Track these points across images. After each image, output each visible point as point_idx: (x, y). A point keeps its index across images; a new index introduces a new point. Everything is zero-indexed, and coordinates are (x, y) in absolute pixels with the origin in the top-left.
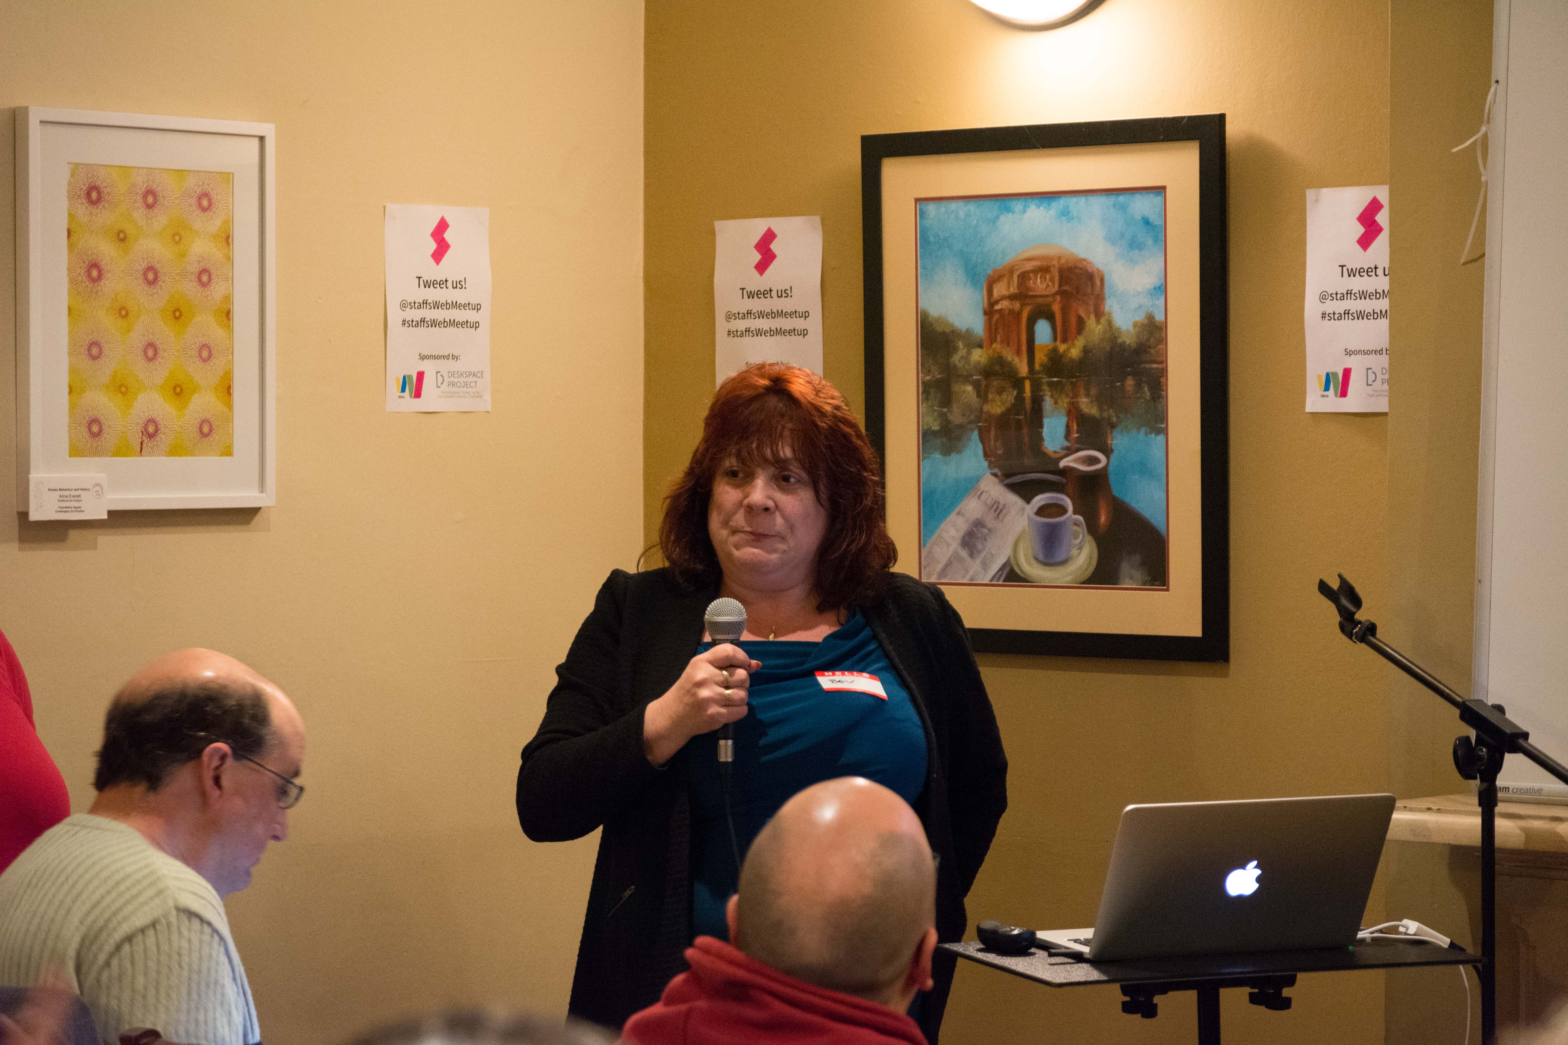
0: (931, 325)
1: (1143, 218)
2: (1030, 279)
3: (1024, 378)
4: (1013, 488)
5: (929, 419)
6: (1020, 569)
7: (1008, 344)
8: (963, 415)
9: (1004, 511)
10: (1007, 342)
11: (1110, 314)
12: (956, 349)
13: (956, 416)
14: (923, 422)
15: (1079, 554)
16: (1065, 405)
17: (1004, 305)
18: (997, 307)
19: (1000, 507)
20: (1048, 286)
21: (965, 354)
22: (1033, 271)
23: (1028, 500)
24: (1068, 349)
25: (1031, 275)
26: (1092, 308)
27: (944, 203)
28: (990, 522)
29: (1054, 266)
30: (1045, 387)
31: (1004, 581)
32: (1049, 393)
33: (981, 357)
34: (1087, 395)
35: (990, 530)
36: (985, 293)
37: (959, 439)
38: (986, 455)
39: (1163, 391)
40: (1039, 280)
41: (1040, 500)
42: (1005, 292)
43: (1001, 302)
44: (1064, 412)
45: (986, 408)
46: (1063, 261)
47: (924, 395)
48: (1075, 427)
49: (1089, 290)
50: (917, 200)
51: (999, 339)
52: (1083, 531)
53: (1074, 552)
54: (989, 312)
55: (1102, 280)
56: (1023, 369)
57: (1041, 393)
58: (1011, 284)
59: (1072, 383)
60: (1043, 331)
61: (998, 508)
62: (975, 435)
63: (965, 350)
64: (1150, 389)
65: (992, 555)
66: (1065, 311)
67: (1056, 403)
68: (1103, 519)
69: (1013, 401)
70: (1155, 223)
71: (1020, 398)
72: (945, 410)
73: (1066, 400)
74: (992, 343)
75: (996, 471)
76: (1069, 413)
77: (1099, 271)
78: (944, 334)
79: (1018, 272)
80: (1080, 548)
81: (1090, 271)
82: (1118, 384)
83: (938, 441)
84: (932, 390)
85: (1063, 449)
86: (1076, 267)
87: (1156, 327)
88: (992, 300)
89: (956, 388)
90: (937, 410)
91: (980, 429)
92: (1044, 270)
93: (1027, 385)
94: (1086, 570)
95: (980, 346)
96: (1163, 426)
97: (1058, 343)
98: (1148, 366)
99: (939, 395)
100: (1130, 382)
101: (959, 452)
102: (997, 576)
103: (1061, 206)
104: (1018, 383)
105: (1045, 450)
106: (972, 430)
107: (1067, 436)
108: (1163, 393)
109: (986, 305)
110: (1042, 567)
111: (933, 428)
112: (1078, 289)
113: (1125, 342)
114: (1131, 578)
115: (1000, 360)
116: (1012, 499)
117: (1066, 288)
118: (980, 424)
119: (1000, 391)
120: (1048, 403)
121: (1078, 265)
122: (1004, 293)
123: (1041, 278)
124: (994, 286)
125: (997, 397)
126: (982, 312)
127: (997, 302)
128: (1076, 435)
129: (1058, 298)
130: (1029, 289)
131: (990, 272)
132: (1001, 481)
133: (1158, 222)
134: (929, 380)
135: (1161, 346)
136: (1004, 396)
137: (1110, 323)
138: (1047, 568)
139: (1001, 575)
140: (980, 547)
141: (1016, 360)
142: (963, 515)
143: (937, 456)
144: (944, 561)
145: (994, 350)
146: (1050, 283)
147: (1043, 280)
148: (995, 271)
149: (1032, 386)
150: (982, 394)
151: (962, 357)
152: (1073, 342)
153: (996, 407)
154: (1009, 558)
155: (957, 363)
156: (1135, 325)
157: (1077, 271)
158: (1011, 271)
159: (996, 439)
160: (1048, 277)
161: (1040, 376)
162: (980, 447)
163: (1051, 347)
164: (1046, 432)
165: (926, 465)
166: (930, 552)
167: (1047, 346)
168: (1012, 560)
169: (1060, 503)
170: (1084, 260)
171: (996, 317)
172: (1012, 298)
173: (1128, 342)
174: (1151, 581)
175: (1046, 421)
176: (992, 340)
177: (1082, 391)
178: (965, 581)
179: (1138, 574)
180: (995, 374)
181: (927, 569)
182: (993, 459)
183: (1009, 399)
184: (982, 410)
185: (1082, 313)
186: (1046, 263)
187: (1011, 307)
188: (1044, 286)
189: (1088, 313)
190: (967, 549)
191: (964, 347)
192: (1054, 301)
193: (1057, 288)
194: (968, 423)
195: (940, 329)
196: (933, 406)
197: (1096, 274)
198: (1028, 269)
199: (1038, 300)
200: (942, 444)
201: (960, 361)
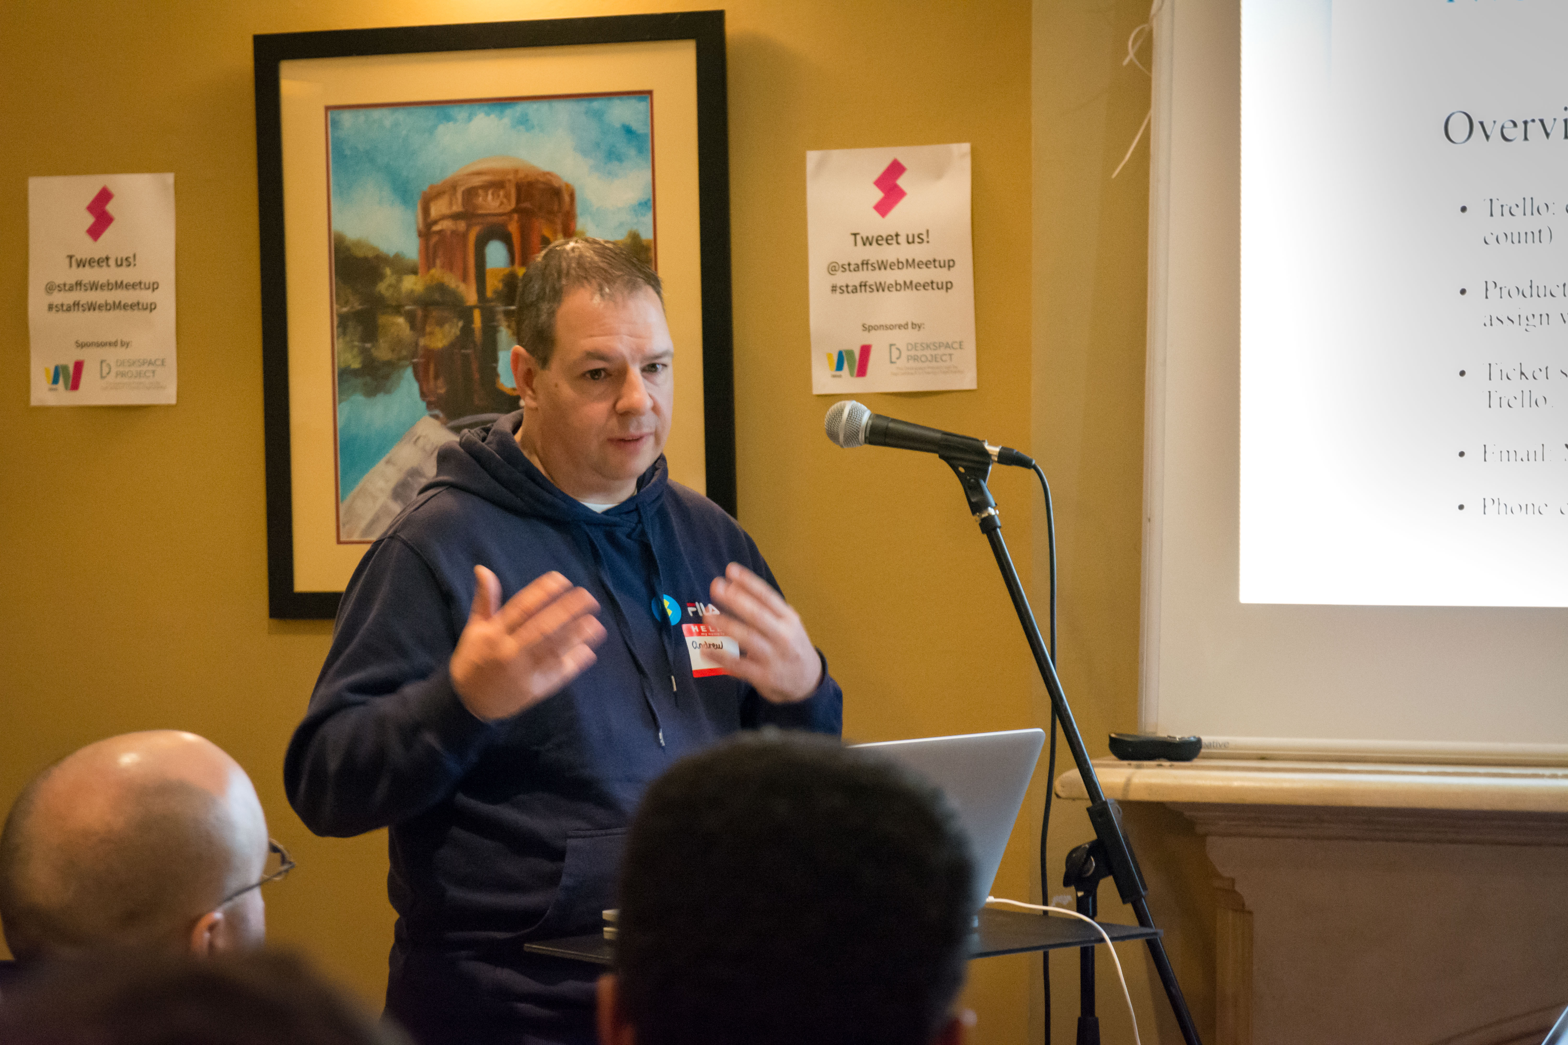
0: (348, 249)
2: (478, 196)
3: (471, 309)
5: (348, 357)
7: (451, 270)
8: (393, 351)
10: (449, 266)
12: (381, 277)
13: (382, 352)
14: (339, 359)
17: (445, 225)
18: (436, 228)
20: (502, 203)
21: (394, 282)
22: (481, 187)
25: (480, 192)
26: (559, 227)
29: (509, 181)
30: (500, 317)
32: (504, 323)
33: (415, 284)
36: (420, 213)
37: (387, 377)
38: (423, 395)
40: (490, 197)
42: (446, 211)
43: (441, 223)
45: (423, 342)
46: (521, 175)
47: (340, 330)
49: (556, 208)
50: (328, 108)
51: (438, 262)
54: (426, 233)
55: (572, 196)
56: (471, 297)
57: (495, 324)
58: (454, 202)
60: (496, 253)
62: (409, 373)
63: (394, 277)
66: (524, 230)
69: (458, 333)
72: (368, 345)
74: (429, 269)
75: (437, 412)
77: (567, 185)
78: (366, 259)
79: (463, 188)
81: (557, 185)
83: (359, 381)
84: (350, 323)
86: (537, 181)
87: (645, 246)
88: (429, 221)
89: (383, 319)
90: (357, 346)
91: (415, 366)
92: (497, 185)
93: (477, 314)
95: (414, 271)
97: (516, 266)
99: (360, 328)
101: (388, 392)
104: (465, 314)
105: (501, 388)
106: (405, 367)
109: (421, 226)
111: (352, 366)
112: (541, 206)
115: (441, 288)
117: (526, 205)
118: (415, 360)
119: (441, 323)
120: (503, 335)
121: (541, 179)
122: (444, 212)
123: (493, 194)
124: (432, 204)
125: (438, 329)
127: (435, 222)
129: (516, 216)
130: (477, 207)
131: (425, 188)
132: (444, 424)
134: (347, 312)
136: (447, 326)
141: (462, 287)
142: (394, 464)
143: (359, 398)
144: (369, 516)
145: (432, 276)
146: (505, 201)
147: (495, 196)
148: (432, 187)
149: (483, 315)
150: (417, 326)
151: (390, 286)
153: (437, 340)
155: (384, 291)
157: (540, 186)
158: (453, 187)
159: (437, 376)
160: (502, 193)
161: (493, 304)
162: (415, 387)
163: (507, 271)
164: (501, 367)
165: (344, 409)
166: (350, 506)
167: (500, 270)
170: (549, 173)
171: (434, 239)
172: (455, 217)
175: (501, 354)
176: (429, 264)
180: (435, 303)
181: (347, 526)
182: (433, 399)
183: (453, 331)
184: (417, 344)
185: (547, 233)
186: (497, 178)
187: (454, 227)
188: (497, 203)
189: (555, 233)
190: (399, 502)
191: (393, 274)
192: (511, 219)
193: (513, 205)
194: (399, 359)
195: (360, 254)
196: (352, 341)
197: (564, 188)
198: (477, 184)
199: (490, 220)
200: (365, 384)
201: (387, 289)
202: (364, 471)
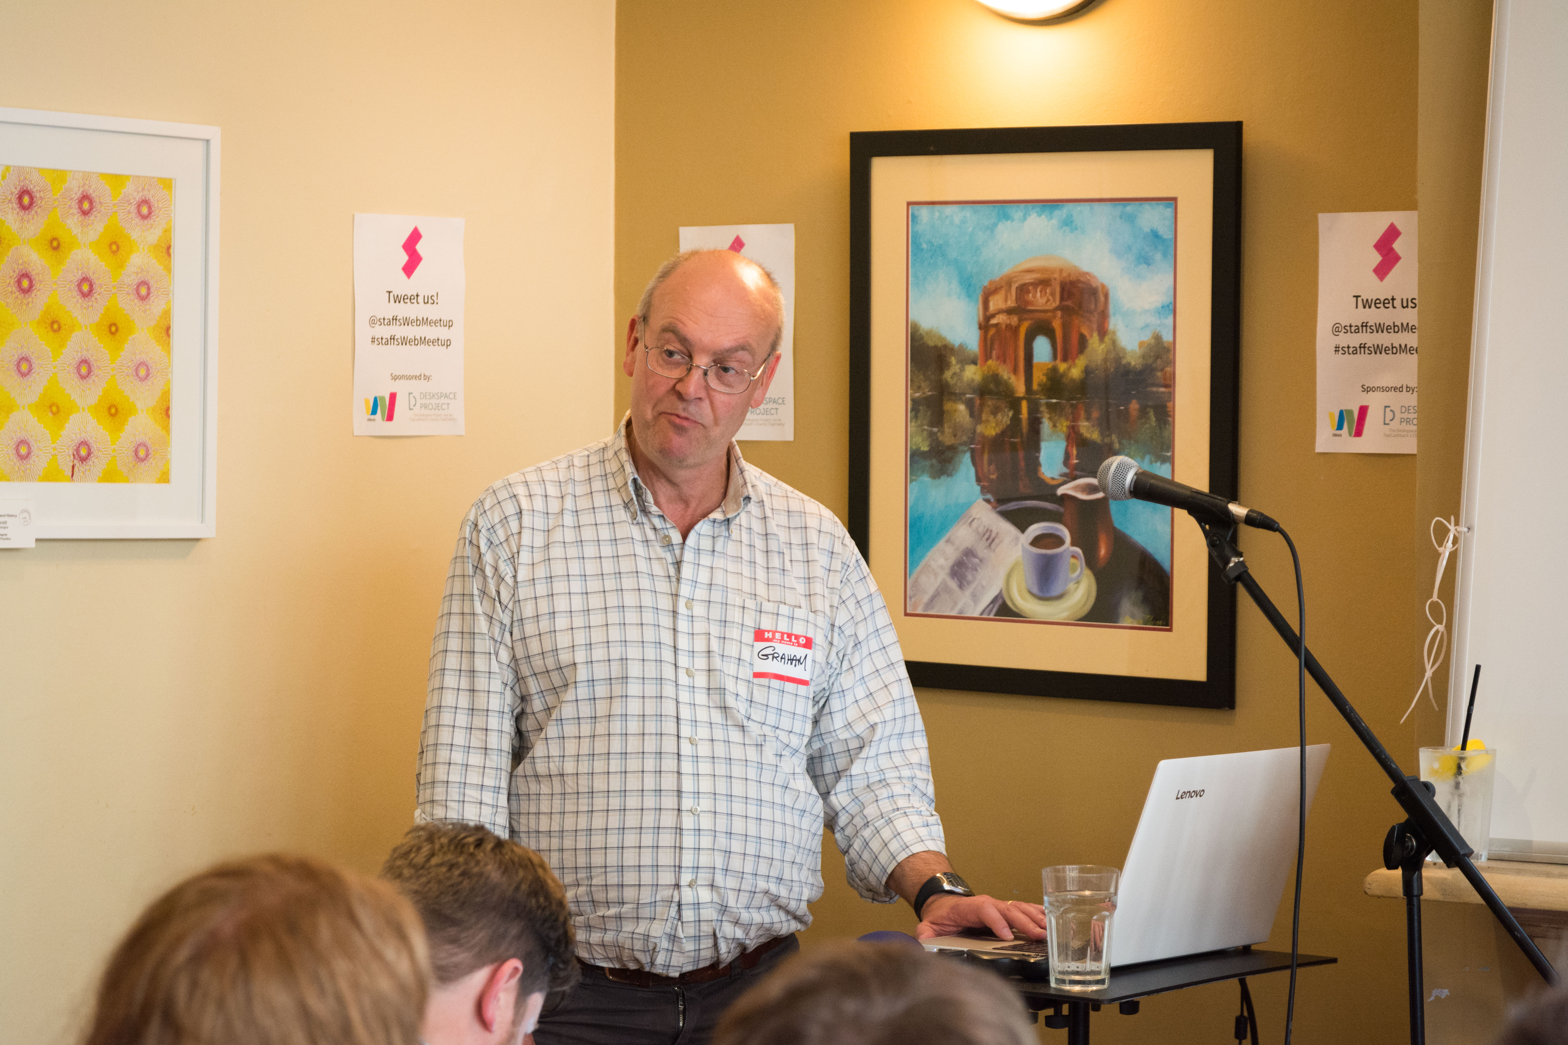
0: (922, 338)
1: (1152, 231)
2: (1028, 292)
3: (1020, 400)
4: (1007, 515)
5: (918, 439)
6: (1014, 604)
7: (1005, 362)
8: (955, 436)
9: (997, 541)
10: (1002, 358)
11: (1114, 333)
12: (948, 365)
13: (947, 436)
14: (911, 440)
15: (1077, 588)
16: (1065, 429)
17: (1000, 319)
18: (993, 321)
19: (993, 535)
20: (1048, 300)
21: (958, 371)
22: (1032, 284)
23: (1023, 528)
24: (1069, 368)
25: (1031, 288)
26: (1095, 326)
27: (938, 207)
28: (981, 551)
29: (1055, 279)
30: (1043, 409)
31: (995, 615)
32: (1047, 415)
33: (975, 374)
34: (1088, 419)
35: (981, 561)
36: (981, 306)
37: (949, 461)
38: (978, 480)
39: (1170, 416)
40: (1039, 294)
41: (1036, 529)
42: (1002, 306)
43: (998, 316)
44: (1063, 436)
45: (980, 429)
46: (1065, 274)
47: (914, 413)
48: (1075, 452)
49: (1093, 306)
50: (909, 204)
51: (994, 354)
52: (1081, 565)
53: (1071, 586)
54: (984, 326)
55: (1106, 296)
56: (1020, 389)
57: (1039, 415)
58: (1009, 297)
59: (1072, 405)
60: (1042, 348)
61: (990, 536)
62: (967, 458)
63: (958, 366)
64: (1156, 414)
65: (983, 587)
66: (1066, 327)
67: (1055, 426)
68: (1103, 552)
69: (1009, 422)
70: (1165, 237)
71: (1016, 419)
72: (935, 430)
73: (1065, 424)
74: (986, 361)
75: (989, 496)
76: (1068, 438)
77: (1103, 286)
78: (936, 347)
79: (1017, 285)
80: (1078, 583)
81: (1094, 285)
82: (1122, 408)
83: (927, 463)
84: (921, 408)
85: (1062, 475)
86: (1079, 281)
87: (1165, 348)
88: (988, 314)
89: (948, 406)
90: (927, 430)
91: (973, 451)
92: (1044, 283)
93: (1024, 405)
94: (1084, 606)
95: (974, 362)
96: (1169, 454)
97: (1058, 361)
98: (1155, 389)
99: (929, 413)
100: (1134, 406)
101: (950, 475)
102: (989, 609)
103: (1064, 216)
104: (1014, 404)
105: (1042, 477)
106: (964, 452)
107: (1066, 461)
108: (1170, 419)
109: (981, 319)
110: (1036, 601)
111: (922, 449)
112: (1080, 306)
113: (1129, 364)
114: (1133, 616)
115: (995, 378)
116: (1006, 528)
117: (1069, 303)
118: (973, 446)
119: (995, 412)
120: (1046, 426)
121: (1082, 279)
122: (1000, 306)
123: (1041, 292)
124: (991, 298)
125: (991, 418)
126: (976, 326)
127: (993, 316)
128: (1076, 461)
129: (1059, 313)
130: (1028, 303)
131: (986, 283)
132: (994, 508)
133: (1168, 235)
134: (919, 397)
135: (1168, 369)
136: (999, 416)
137: (1114, 342)
138: (1042, 602)
139: (993, 607)
140: (970, 577)
141: (1013, 378)
142: (953, 544)
143: (926, 479)
144: (931, 592)
145: (989, 367)
146: (1051, 298)
147: (1043, 293)
148: (991, 282)
149: (1029, 408)
150: (975, 414)
151: (954, 374)
152: (1074, 362)
153: (990, 428)
154: (1001, 592)
155: (949, 379)
156: (1141, 344)
157: (1080, 285)
158: (1008, 282)
159: (990, 463)
160: (1048, 290)
161: (1037, 396)
162: (972, 471)
163: (1050, 366)
164: (1043, 457)
165: (914, 487)
166: (916, 580)
167: (1045, 364)
168: (1004, 592)
169: (1058, 533)
170: (1088, 273)
171: (992, 332)
172: (1009, 312)
173: (1133, 363)
174: (1153, 620)
175: (1043, 445)
176: (987, 356)
177: (1082, 414)
178: (953, 613)
179: (1140, 613)
180: (990, 393)
181: (913, 600)
182: (986, 484)
183: (1004, 420)
184: (975, 431)
185: (1085, 331)
186: (1046, 276)
187: (1008, 322)
188: (1044, 300)
189: (1091, 331)
190: (956, 580)
191: (957, 363)
192: (1055, 317)
193: (1058, 303)
194: (961, 444)
195: (931, 343)
196: (922, 425)
197: (1100, 289)
198: (1027, 281)
199: (1038, 315)
200: (932, 466)
201: (952, 378)
202: (928, 549)
